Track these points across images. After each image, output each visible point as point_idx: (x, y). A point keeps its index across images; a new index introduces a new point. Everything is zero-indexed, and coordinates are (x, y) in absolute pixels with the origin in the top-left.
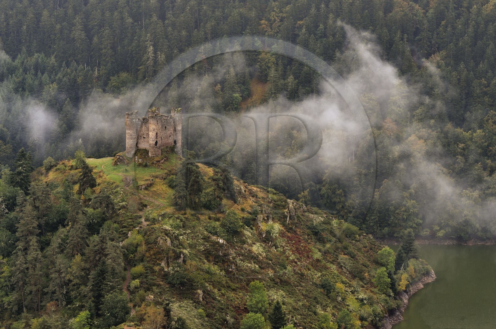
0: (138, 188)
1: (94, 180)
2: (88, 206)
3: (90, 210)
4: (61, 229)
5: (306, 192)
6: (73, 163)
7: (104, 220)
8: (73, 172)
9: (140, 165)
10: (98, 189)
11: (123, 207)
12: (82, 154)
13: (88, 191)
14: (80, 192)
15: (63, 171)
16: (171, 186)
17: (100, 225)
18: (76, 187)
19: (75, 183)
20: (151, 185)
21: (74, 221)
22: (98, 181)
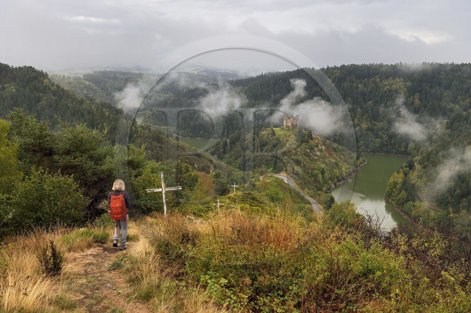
0: (286, 136)
1: (275, 134)
4: (266, 146)
5: (332, 138)
6: (269, 129)
7: (277, 144)
8: (270, 131)
9: (287, 130)
10: (276, 136)
11: (282, 141)
12: (272, 127)
13: (273, 136)
14: (271, 137)
15: (267, 131)
17: (276, 145)
19: (270, 134)
20: (290, 135)
22: (276, 134)
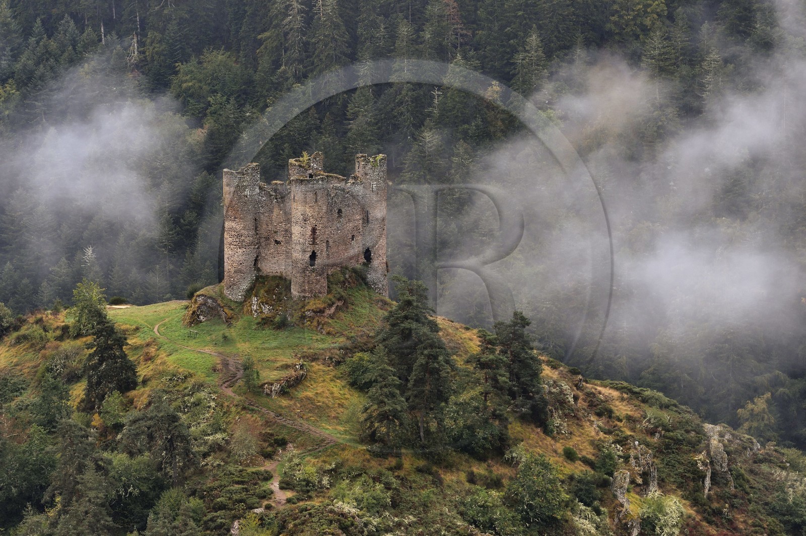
0: (256, 390)
1: (131, 368)
2: (111, 447)
3: (119, 459)
6: (66, 318)
7: (160, 487)
8: (67, 345)
9: (265, 322)
10: (141, 395)
11: (216, 448)
12: (95, 293)
13: (113, 400)
14: (89, 406)
15: (36, 344)
16: (359, 385)
18: (79, 391)
19: (73, 378)
20: (298, 381)
21: (73, 492)
22: (143, 371)
